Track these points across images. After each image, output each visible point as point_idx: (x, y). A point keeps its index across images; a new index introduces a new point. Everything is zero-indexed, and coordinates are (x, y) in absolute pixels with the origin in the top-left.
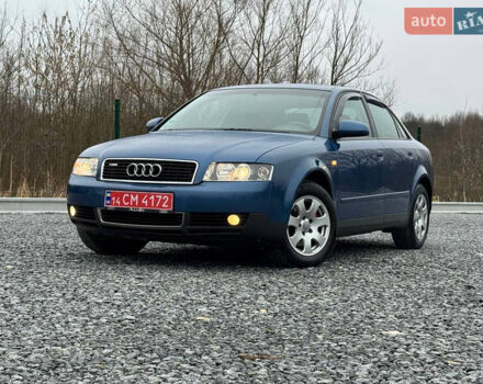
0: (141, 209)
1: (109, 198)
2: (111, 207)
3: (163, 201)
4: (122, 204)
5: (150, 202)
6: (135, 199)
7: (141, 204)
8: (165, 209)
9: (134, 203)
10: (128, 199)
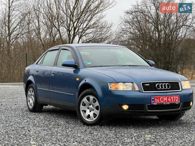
0: (168, 103)
1: (153, 100)
2: (155, 104)
3: (176, 99)
4: (160, 101)
5: (171, 100)
6: (165, 99)
7: (168, 101)
8: (177, 102)
9: (165, 101)
10: (162, 99)
